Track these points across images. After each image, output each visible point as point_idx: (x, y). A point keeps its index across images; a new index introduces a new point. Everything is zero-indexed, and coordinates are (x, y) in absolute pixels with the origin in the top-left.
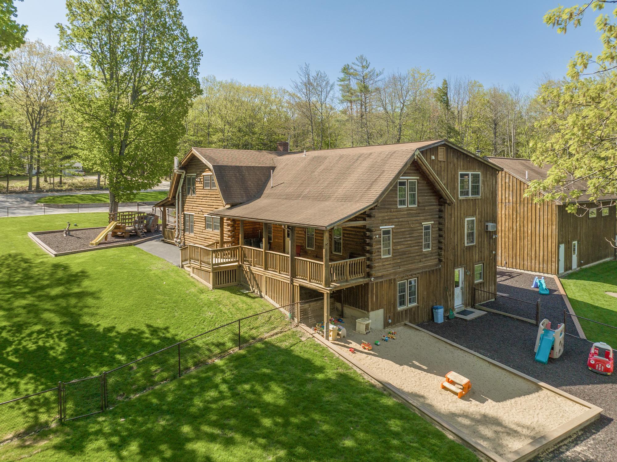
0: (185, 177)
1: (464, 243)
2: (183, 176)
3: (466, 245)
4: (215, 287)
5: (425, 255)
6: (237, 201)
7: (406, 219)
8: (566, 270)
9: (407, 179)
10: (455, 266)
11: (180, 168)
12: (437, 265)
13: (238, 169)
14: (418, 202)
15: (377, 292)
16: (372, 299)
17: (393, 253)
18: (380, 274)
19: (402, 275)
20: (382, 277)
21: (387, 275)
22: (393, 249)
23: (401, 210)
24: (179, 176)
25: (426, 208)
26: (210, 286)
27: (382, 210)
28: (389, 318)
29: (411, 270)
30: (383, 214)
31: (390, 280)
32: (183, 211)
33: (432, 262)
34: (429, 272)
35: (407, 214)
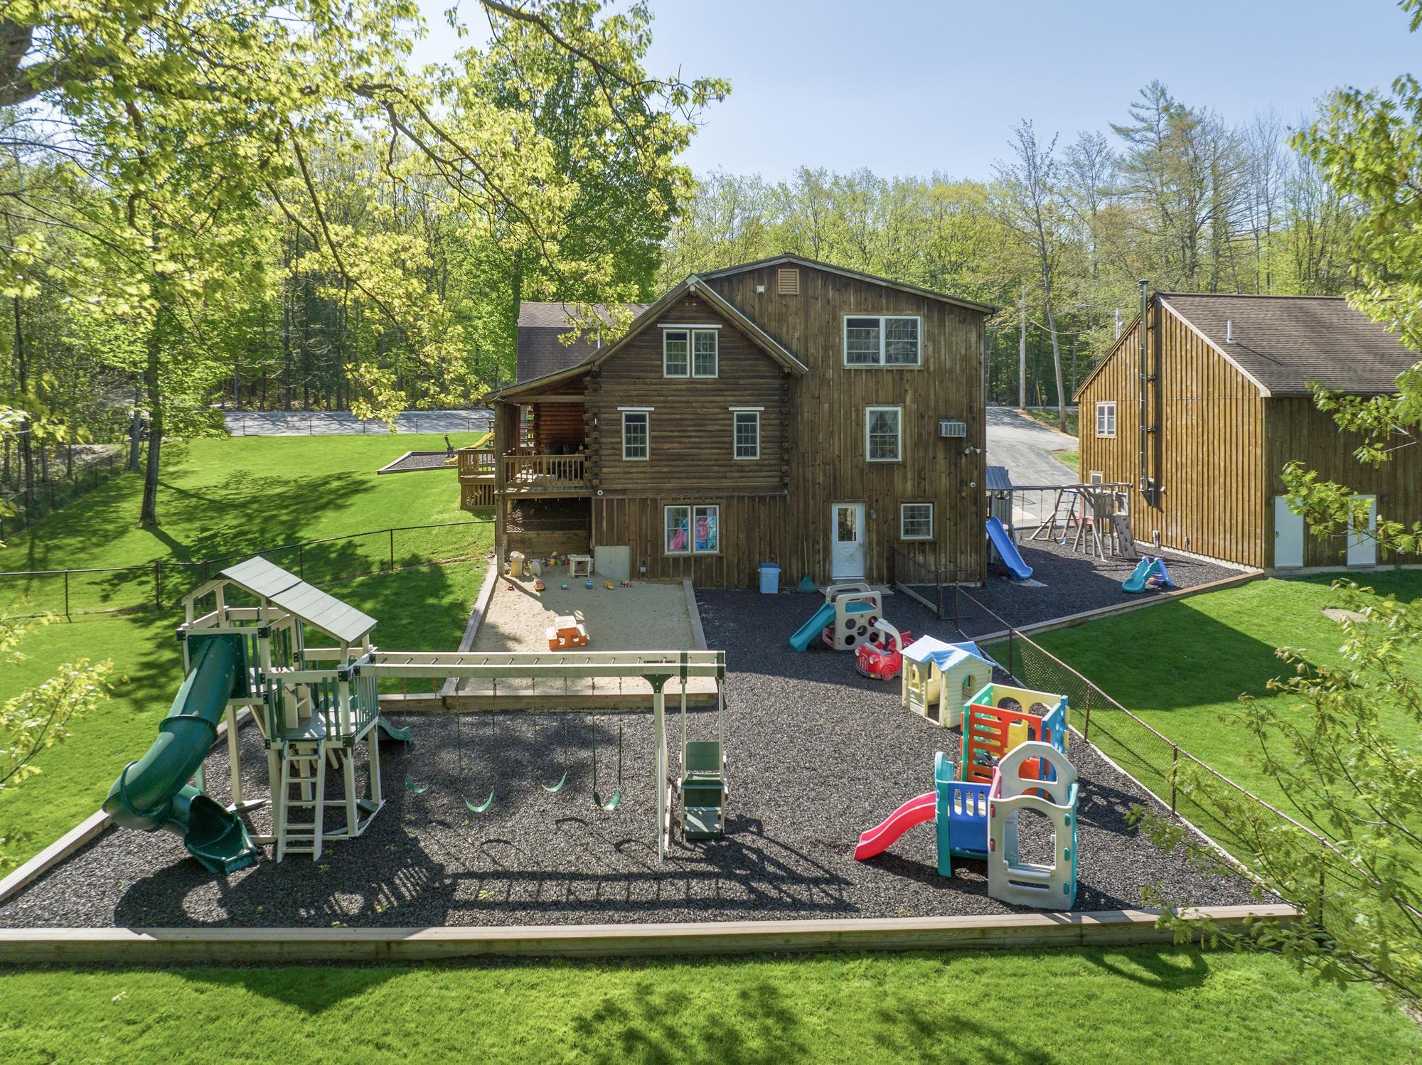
1: (863, 455)
3: (868, 459)
4: (460, 507)
5: (743, 468)
7: (685, 399)
8: (1312, 558)
9: (691, 329)
12: (774, 489)
14: (720, 371)
15: (610, 515)
16: (598, 525)
17: (652, 454)
18: (619, 487)
19: (674, 495)
20: (624, 491)
21: (636, 491)
22: (652, 449)
23: (670, 382)
25: (741, 382)
26: (456, 505)
27: (623, 381)
28: (644, 564)
29: (699, 490)
30: (625, 387)
31: (644, 501)
33: (764, 481)
34: (753, 498)
35: (688, 390)
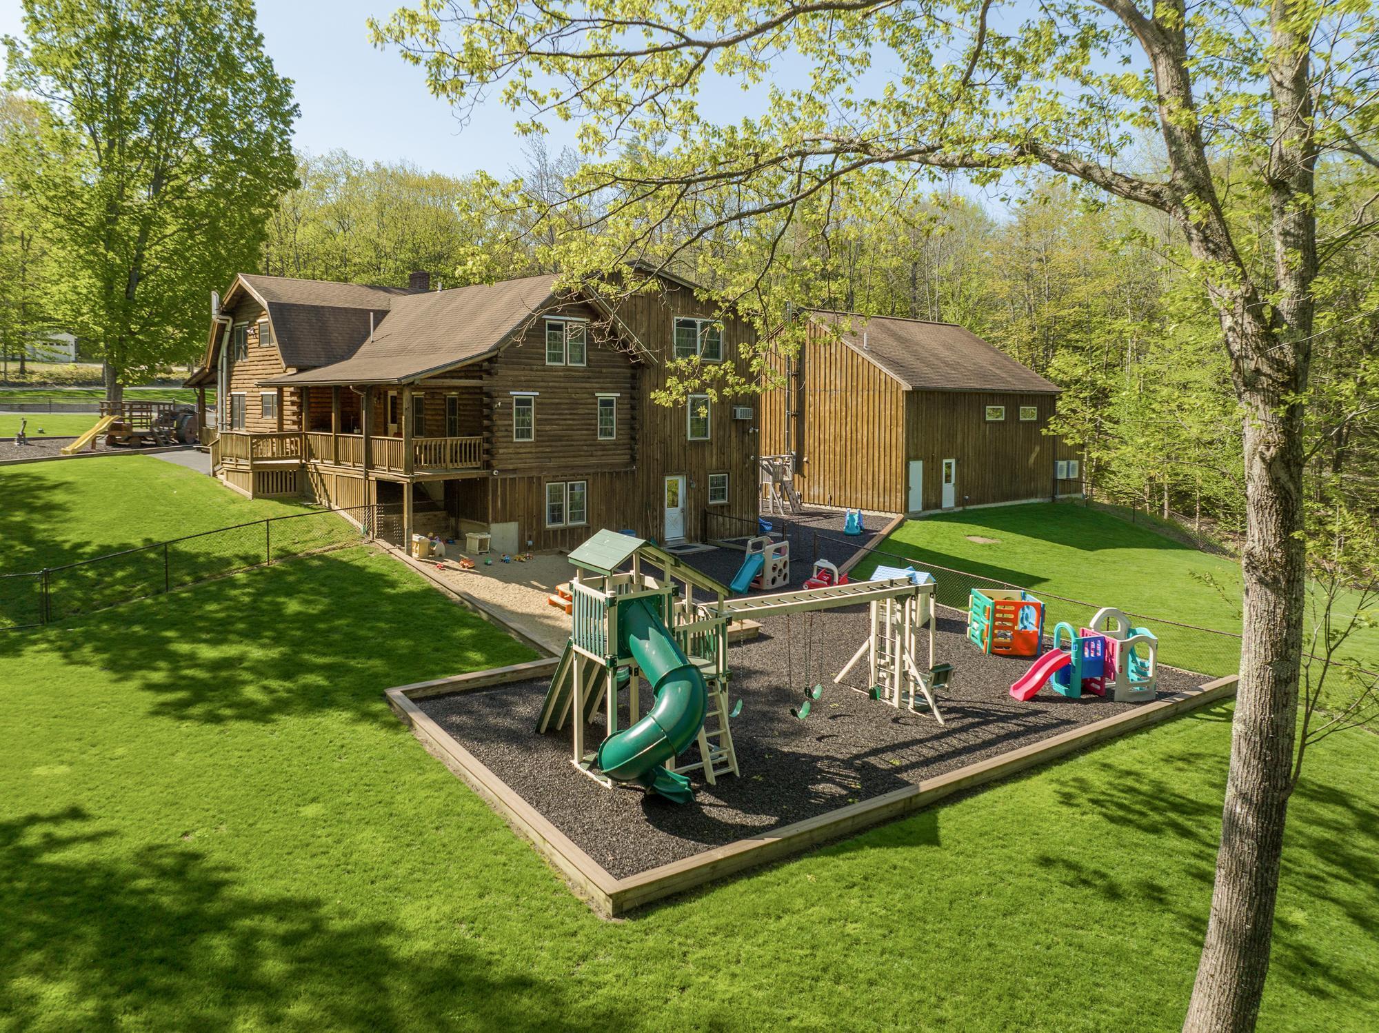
0: (232, 328)
1: (685, 435)
2: (229, 328)
3: (689, 438)
4: (255, 496)
5: (604, 447)
6: (306, 362)
7: (562, 385)
8: (926, 506)
9: (566, 321)
10: (667, 471)
11: (223, 313)
12: (626, 465)
13: (317, 312)
14: (588, 360)
15: (504, 494)
16: (494, 503)
17: (537, 436)
18: (511, 467)
19: (554, 473)
20: (514, 471)
21: (524, 470)
22: (537, 431)
23: (551, 369)
24: (222, 327)
25: (604, 370)
26: (249, 494)
27: (516, 366)
28: (530, 538)
29: (573, 467)
30: (516, 373)
31: (531, 478)
32: (229, 390)
33: (617, 458)
34: (611, 474)
35: (565, 376)
